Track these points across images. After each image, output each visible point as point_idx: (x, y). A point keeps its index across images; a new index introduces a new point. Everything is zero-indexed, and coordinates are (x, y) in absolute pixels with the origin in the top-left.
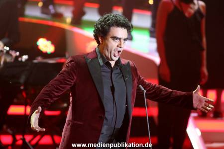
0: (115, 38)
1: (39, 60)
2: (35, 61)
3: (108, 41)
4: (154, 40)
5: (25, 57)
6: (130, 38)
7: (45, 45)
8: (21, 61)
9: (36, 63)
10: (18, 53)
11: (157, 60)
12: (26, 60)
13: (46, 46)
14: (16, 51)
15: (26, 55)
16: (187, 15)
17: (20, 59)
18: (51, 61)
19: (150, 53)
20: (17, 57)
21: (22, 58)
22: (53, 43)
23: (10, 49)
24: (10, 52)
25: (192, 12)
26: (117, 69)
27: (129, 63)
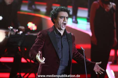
1: (28, 33)
2: (26, 34)
5: (21, 32)
6: (76, 22)
7: (31, 25)
8: (19, 34)
9: (27, 35)
10: (17, 30)
11: (90, 34)
12: (22, 34)
14: (16, 29)
16: (106, 10)
17: (18, 33)
18: (35, 34)
19: (87, 30)
20: (17, 32)
22: (36, 25)
23: (13, 28)
24: (13, 29)
25: (109, 9)
26: (64, 36)
27: (71, 33)
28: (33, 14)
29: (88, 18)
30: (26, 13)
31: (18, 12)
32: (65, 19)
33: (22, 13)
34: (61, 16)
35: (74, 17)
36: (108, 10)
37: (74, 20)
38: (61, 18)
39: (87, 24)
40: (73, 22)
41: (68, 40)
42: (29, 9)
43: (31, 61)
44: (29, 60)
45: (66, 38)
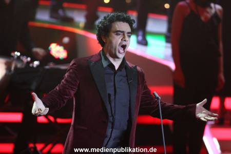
1: (51, 65)
2: (47, 67)
4: (169, 45)
5: (36, 63)
6: (144, 43)
7: (57, 51)
8: (33, 67)
9: (48, 69)
10: (29, 59)
11: (172, 66)
12: (38, 66)
14: (27, 57)
15: (37, 61)
16: (203, 18)
17: (31, 65)
18: (63, 67)
19: (166, 59)
20: (28, 63)
21: (33, 64)
23: (21, 55)
24: (21, 57)
25: (209, 16)
27: (136, 66)
28: (60, 27)
29: (168, 35)
30: (46, 25)
31: (31, 23)
32: (124, 37)
33: (38, 24)
36: (206, 18)
37: (140, 38)
39: (166, 47)
40: (139, 43)
41: (127, 79)
42: (52, 17)
43: (55, 119)
44: (52, 119)
45: (125, 75)
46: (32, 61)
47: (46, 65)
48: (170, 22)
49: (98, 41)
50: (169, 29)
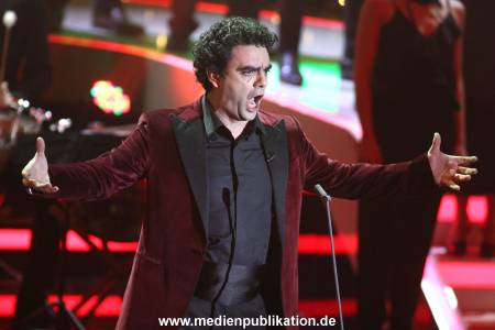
0: (246, 70)
1: (95, 128)
2: (87, 132)
3: (231, 77)
4: (350, 85)
5: (64, 123)
6: (295, 79)
7: (109, 97)
8: (57, 131)
9: (89, 136)
10: (48, 115)
12: (67, 130)
13: (111, 99)
14: (45, 110)
17: (53, 128)
18: (120, 132)
20: (46, 124)
21: (57, 124)
22: (126, 92)
23: (31, 106)
24: (32, 111)
26: (247, 139)
28: (114, 46)
29: (348, 62)
30: (85, 42)
31: (52, 38)
32: (259, 79)
33: (68, 40)
34: (246, 64)
35: (287, 59)
37: (287, 69)
38: (243, 73)
43: (105, 243)
44: (97, 242)
45: (259, 147)
46: (55, 119)
47: (85, 127)
48: (350, 36)
49: (195, 77)
50: (350, 51)
